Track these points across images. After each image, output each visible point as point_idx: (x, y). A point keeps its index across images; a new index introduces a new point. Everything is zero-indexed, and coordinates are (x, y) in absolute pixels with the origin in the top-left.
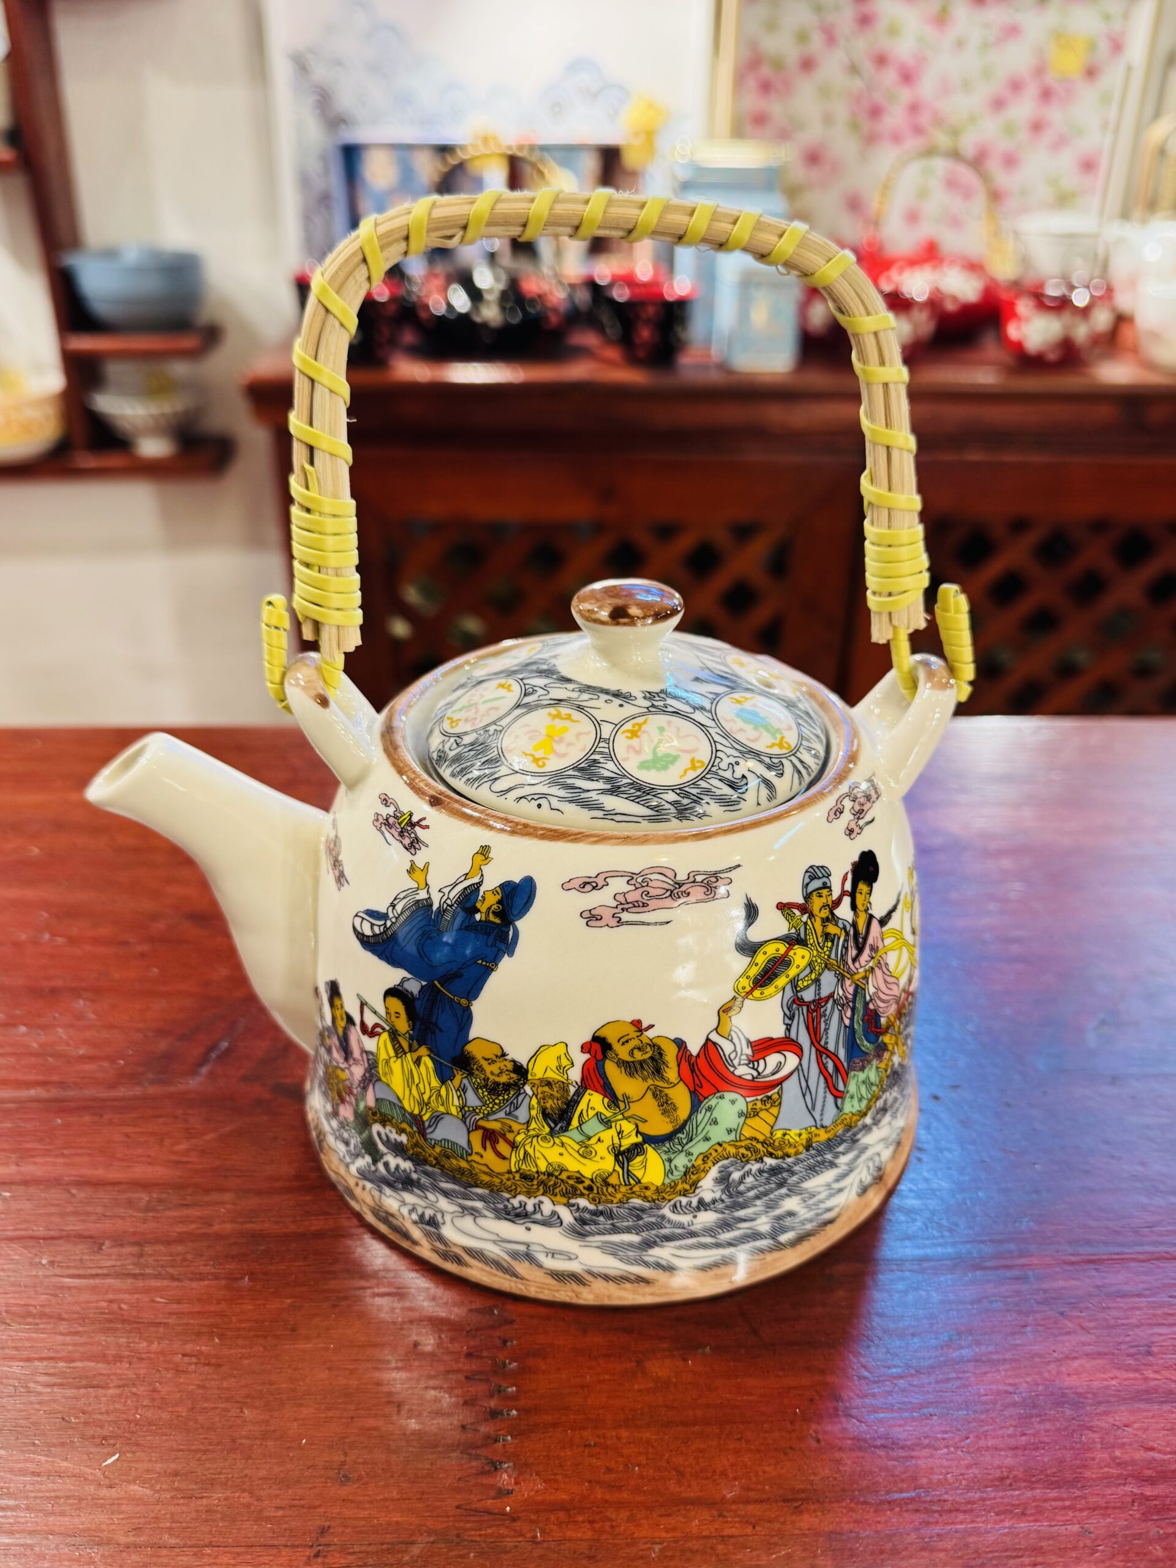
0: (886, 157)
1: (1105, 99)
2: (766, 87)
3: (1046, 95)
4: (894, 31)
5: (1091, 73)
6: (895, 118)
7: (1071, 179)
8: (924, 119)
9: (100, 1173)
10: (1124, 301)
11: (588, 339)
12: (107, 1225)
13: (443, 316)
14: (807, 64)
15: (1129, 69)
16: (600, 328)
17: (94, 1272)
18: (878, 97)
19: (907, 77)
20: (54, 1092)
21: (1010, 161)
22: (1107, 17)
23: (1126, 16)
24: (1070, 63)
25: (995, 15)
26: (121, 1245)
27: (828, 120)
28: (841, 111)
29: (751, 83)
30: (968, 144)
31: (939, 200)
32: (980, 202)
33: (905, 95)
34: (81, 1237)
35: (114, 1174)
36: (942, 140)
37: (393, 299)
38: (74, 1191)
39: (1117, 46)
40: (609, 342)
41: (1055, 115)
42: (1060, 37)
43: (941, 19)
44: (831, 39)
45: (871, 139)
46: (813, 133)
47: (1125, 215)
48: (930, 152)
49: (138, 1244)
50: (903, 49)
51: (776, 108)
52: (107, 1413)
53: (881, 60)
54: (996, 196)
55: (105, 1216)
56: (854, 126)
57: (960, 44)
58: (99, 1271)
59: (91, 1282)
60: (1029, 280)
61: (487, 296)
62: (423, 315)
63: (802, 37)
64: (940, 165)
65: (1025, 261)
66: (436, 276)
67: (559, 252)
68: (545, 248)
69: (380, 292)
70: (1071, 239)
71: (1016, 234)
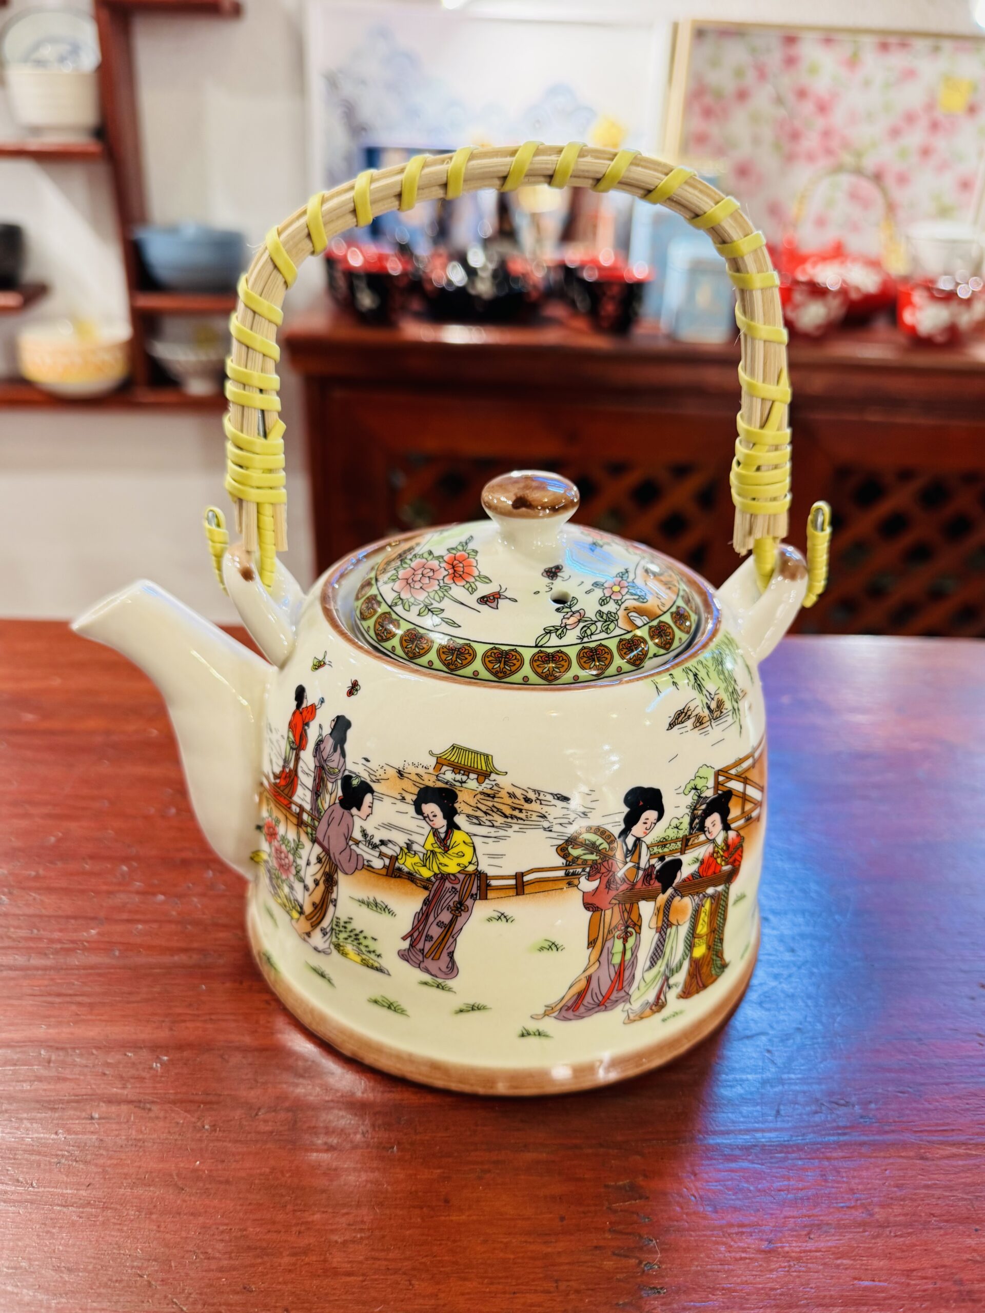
0: (803, 173)
1: (982, 131)
2: (708, 113)
3: (935, 126)
4: (813, 70)
5: (972, 110)
6: (811, 141)
7: (951, 196)
8: (835, 143)
11: (557, 311)
13: (443, 289)
14: (742, 95)
16: (572, 304)
18: (797, 124)
19: (823, 108)
21: (903, 179)
24: (955, 102)
25: (896, 61)
27: (756, 141)
28: (768, 133)
29: (697, 109)
30: (870, 163)
31: (843, 209)
32: (879, 209)
33: (820, 123)
36: (847, 159)
37: (404, 274)
40: (578, 315)
41: (941, 143)
42: (948, 80)
43: (853, 62)
44: (762, 74)
45: (790, 158)
46: (744, 151)
48: (838, 169)
50: (821, 85)
51: (714, 130)
53: (802, 94)
54: (891, 208)
56: (777, 146)
57: (867, 83)
60: (919, 276)
61: (480, 273)
62: (428, 287)
63: (739, 73)
64: (845, 180)
65: (915, 260)
66: (440, 256)
67: (539, 240)
68: (526, 236)
69: (395, 267)
70: (952, 244)
71: (908, 238)
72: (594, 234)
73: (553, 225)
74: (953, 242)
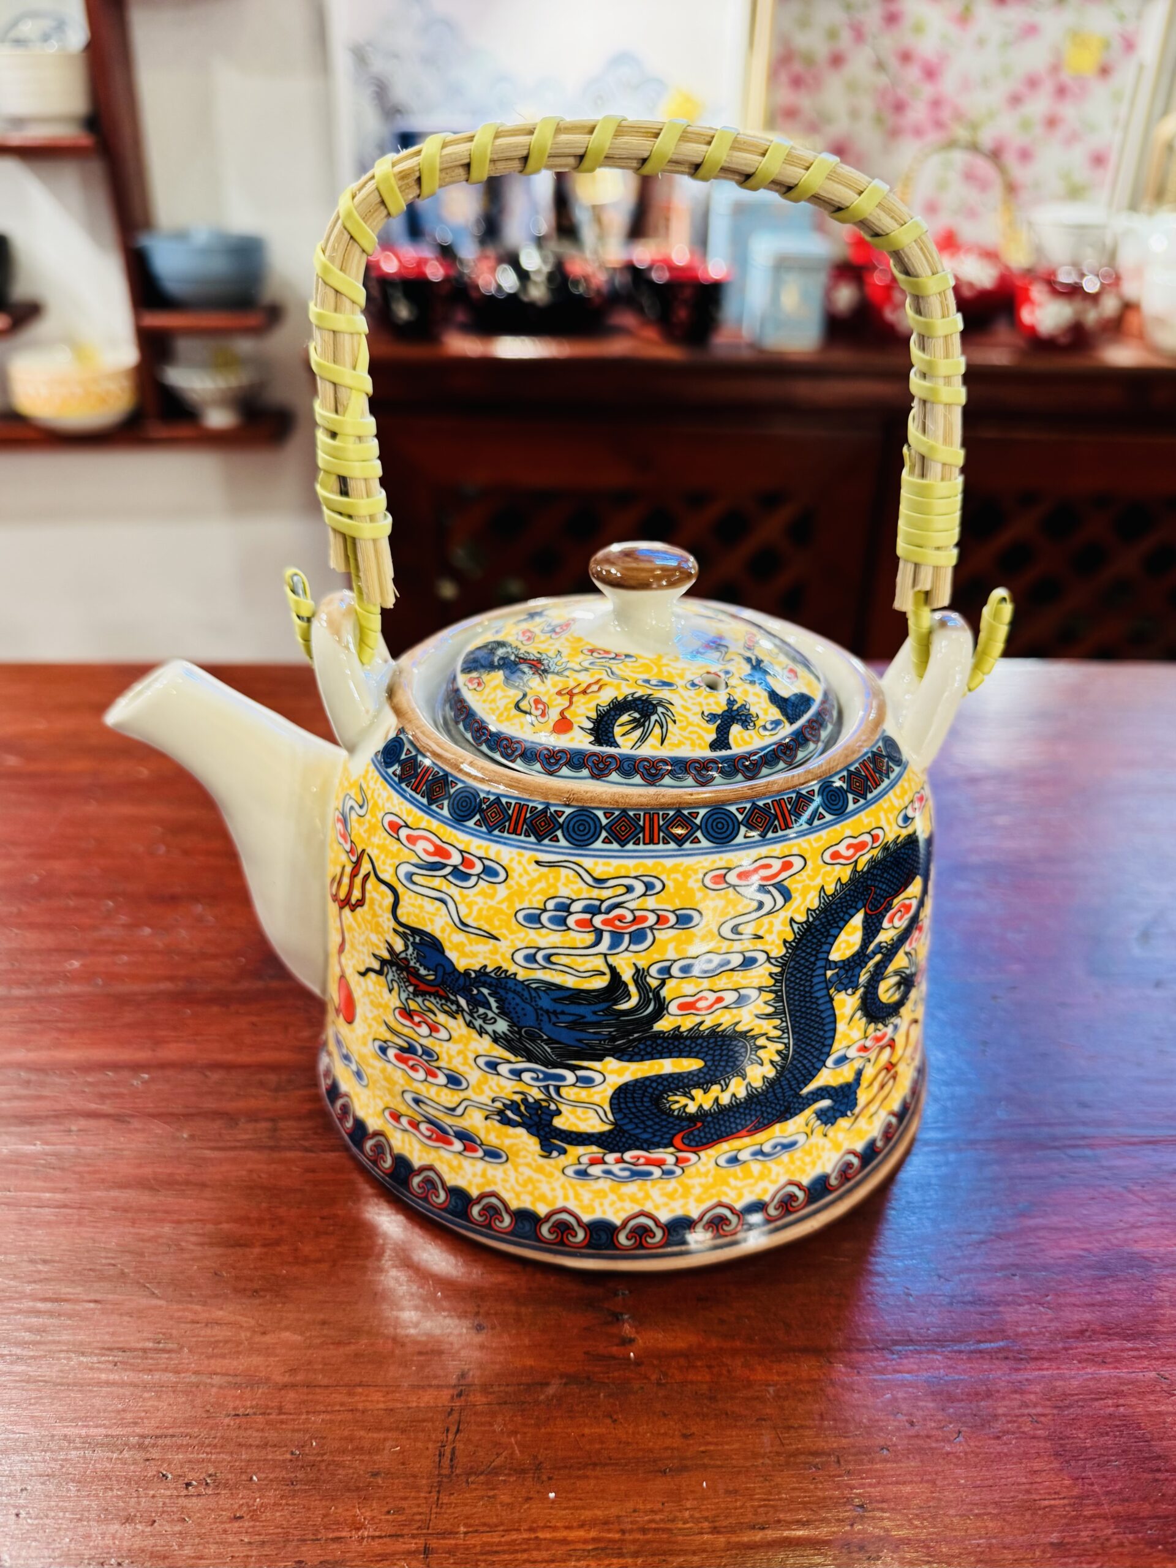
0: (908, 150)
1: (1117, 97)
2: (797, 82)
3: (1061, 91)
4: (918, 29)
5: (1105, 71)
6: (918, 112)
7: (1082, 173)
8: (946, 114)
9: (230, 1057)
10: (1130, 289)
11: (626, 319)
12: (240, 1104)
13: (492, 296)
14: (837, 60)
15: (1141, 67)
16: (639, 310)
17: (233, 1144)
18: (902, 92)
19: (931, 73)
20: (181, 985)
21: (1025, 155)
22: (1121, 17)
23: (1139, 16)
24: (1084, 61)
25: (1015, 15)
26: (256, 1121)
27: (854, 114)
28: (867, 105)
29: (784, 77)
30: (986, 138)
31: (957, 192)
32: (997, 192)
33: (927, 91)
34: (216, 1114)
35: (245, 1057)
36: (961, 133)
37: (447, 280)
38: (208, 1073)
39: (1129, 46)
40: (646, 322)
41: (1069, 111)
42: (1076, 35)
43: (964, 18)
44: (859, 34)
45: (894, 133)
46: (840, 127)
47: (1133, 207)
48: (951, 144)
49: (273, 1120)
50: (927, 46)
51: (805, 102)
52: (256, 1269)
53: (906, 57)
54: (1011, 189)
55: (238, 1095)
56: (879, 120)
57: (981, 42)
58: (238, 1144)
59: (232, 1154)
60: (1042, 268)
61: (533, 277)
62: (474, 294)
63: (832, 34)
64: (959, 157)
65: (1039, 250)
66: (487, 258)
67: (601, 237)
68: (588, 233)
69: (435, 272)
70: (1080, 230)
71: (1030, 224)
72: (667, 228)
73: (618, 219)
74: (1082, 227)
